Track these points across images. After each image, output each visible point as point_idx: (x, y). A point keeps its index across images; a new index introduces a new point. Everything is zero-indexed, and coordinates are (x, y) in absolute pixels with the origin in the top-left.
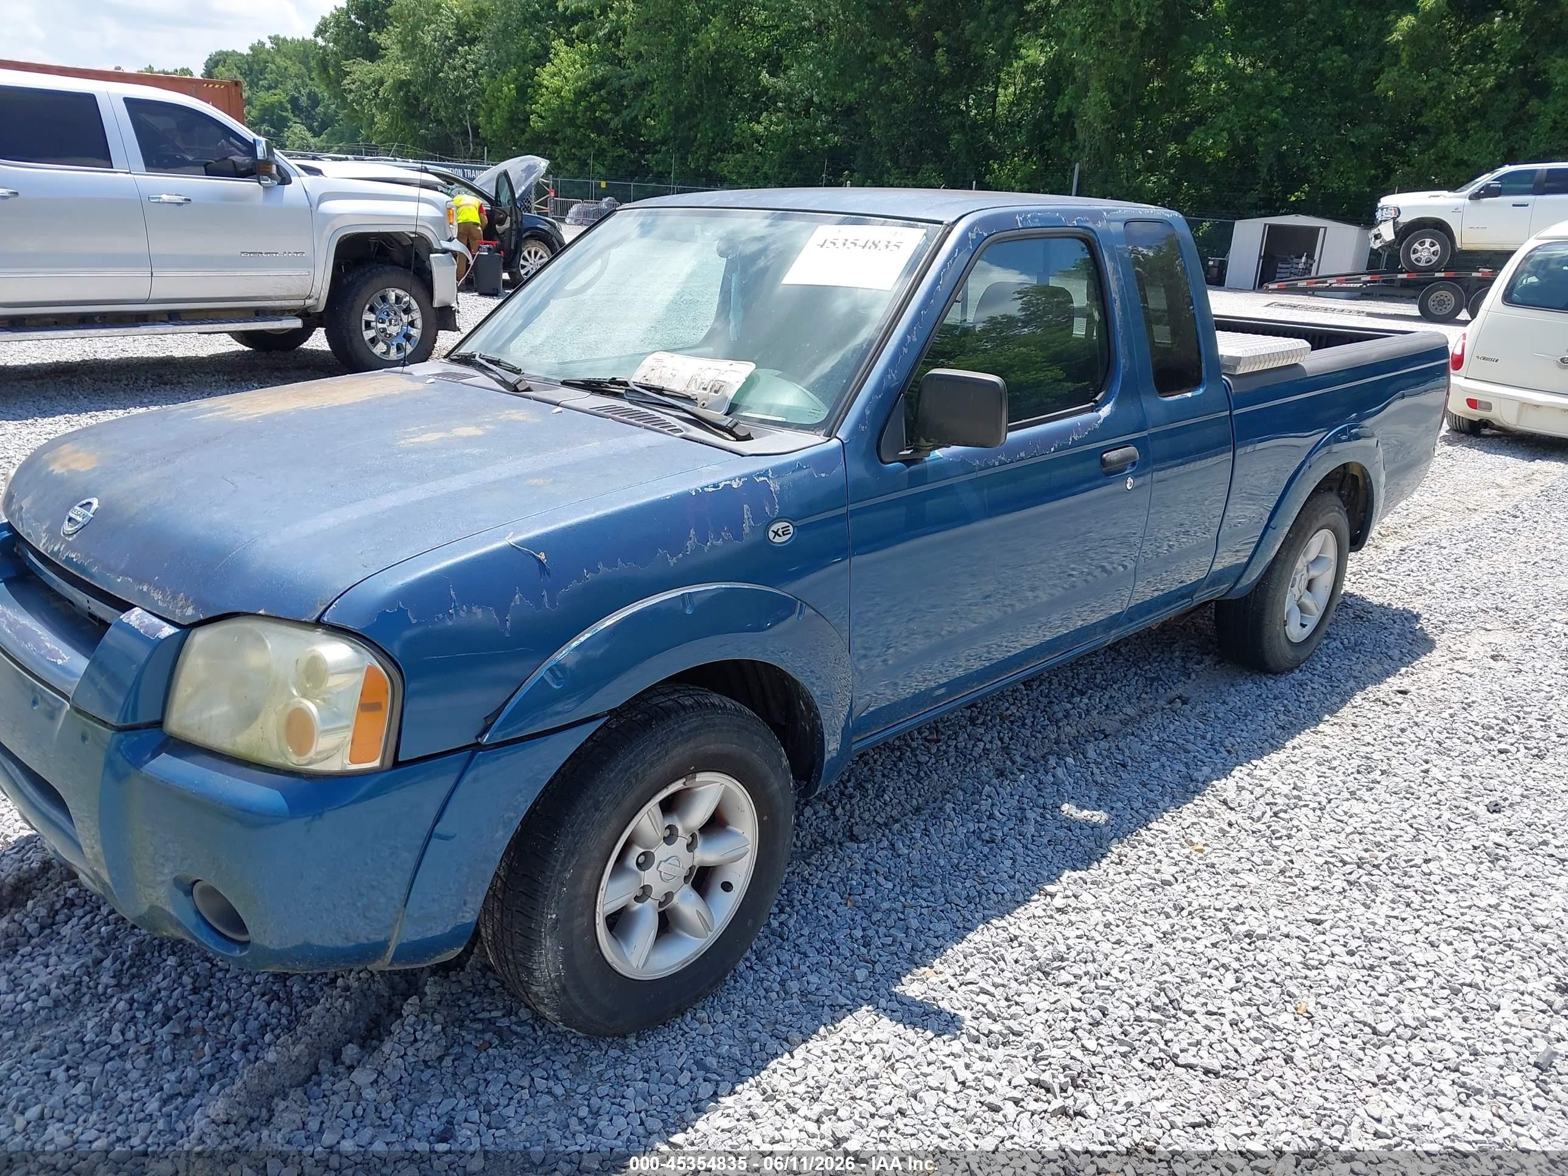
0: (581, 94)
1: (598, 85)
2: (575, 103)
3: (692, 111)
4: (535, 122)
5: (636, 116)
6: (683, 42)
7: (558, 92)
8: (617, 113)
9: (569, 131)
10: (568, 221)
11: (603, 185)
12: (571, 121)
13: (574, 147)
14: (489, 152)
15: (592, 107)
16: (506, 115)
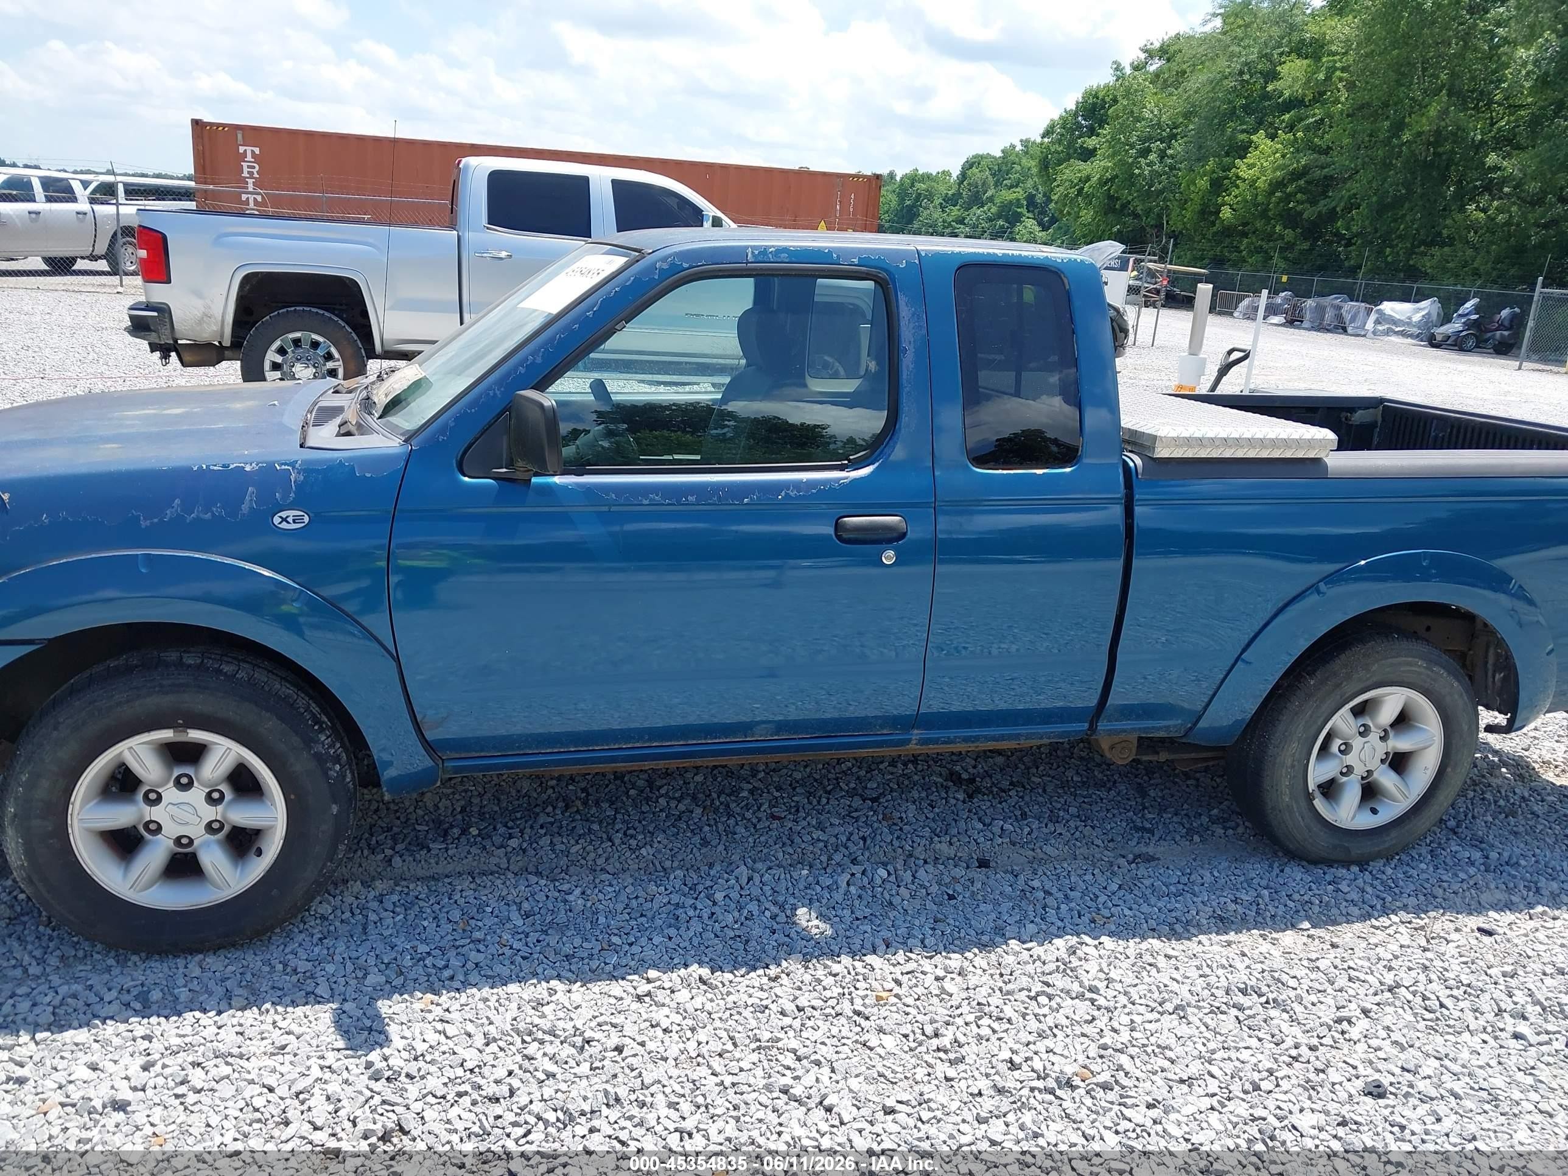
0: (1277, 185)
1: (1296, 175)
2: (1271, 193)
3: (1398, 202)
4: (1226, 213)
5: (1334, 208)
6: (1399, 127)
7: (1253, 182)
8: (1313, 202)
9: (1259, 224)
10: (1236, 314)
11: (1285, 279)
12: (1264, 214)
13: (1262, 240)
14: (1175, 245)
15: (1288, 198)
16: (1198, 208)
